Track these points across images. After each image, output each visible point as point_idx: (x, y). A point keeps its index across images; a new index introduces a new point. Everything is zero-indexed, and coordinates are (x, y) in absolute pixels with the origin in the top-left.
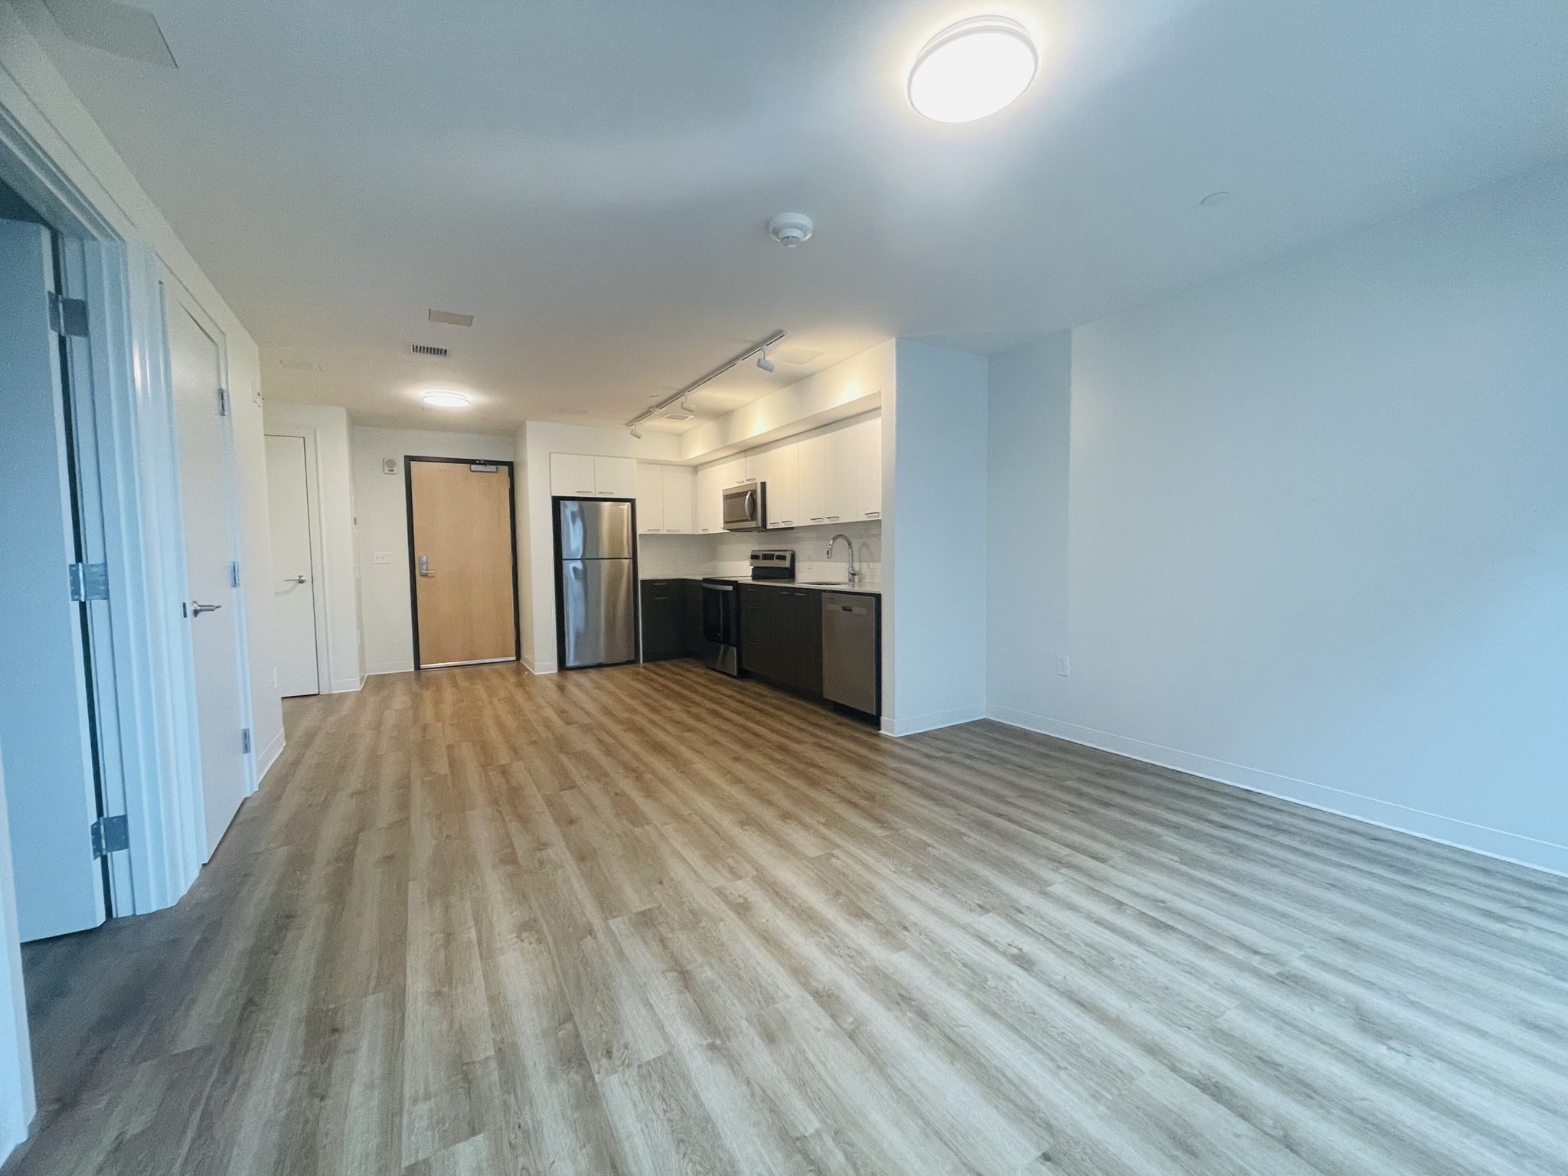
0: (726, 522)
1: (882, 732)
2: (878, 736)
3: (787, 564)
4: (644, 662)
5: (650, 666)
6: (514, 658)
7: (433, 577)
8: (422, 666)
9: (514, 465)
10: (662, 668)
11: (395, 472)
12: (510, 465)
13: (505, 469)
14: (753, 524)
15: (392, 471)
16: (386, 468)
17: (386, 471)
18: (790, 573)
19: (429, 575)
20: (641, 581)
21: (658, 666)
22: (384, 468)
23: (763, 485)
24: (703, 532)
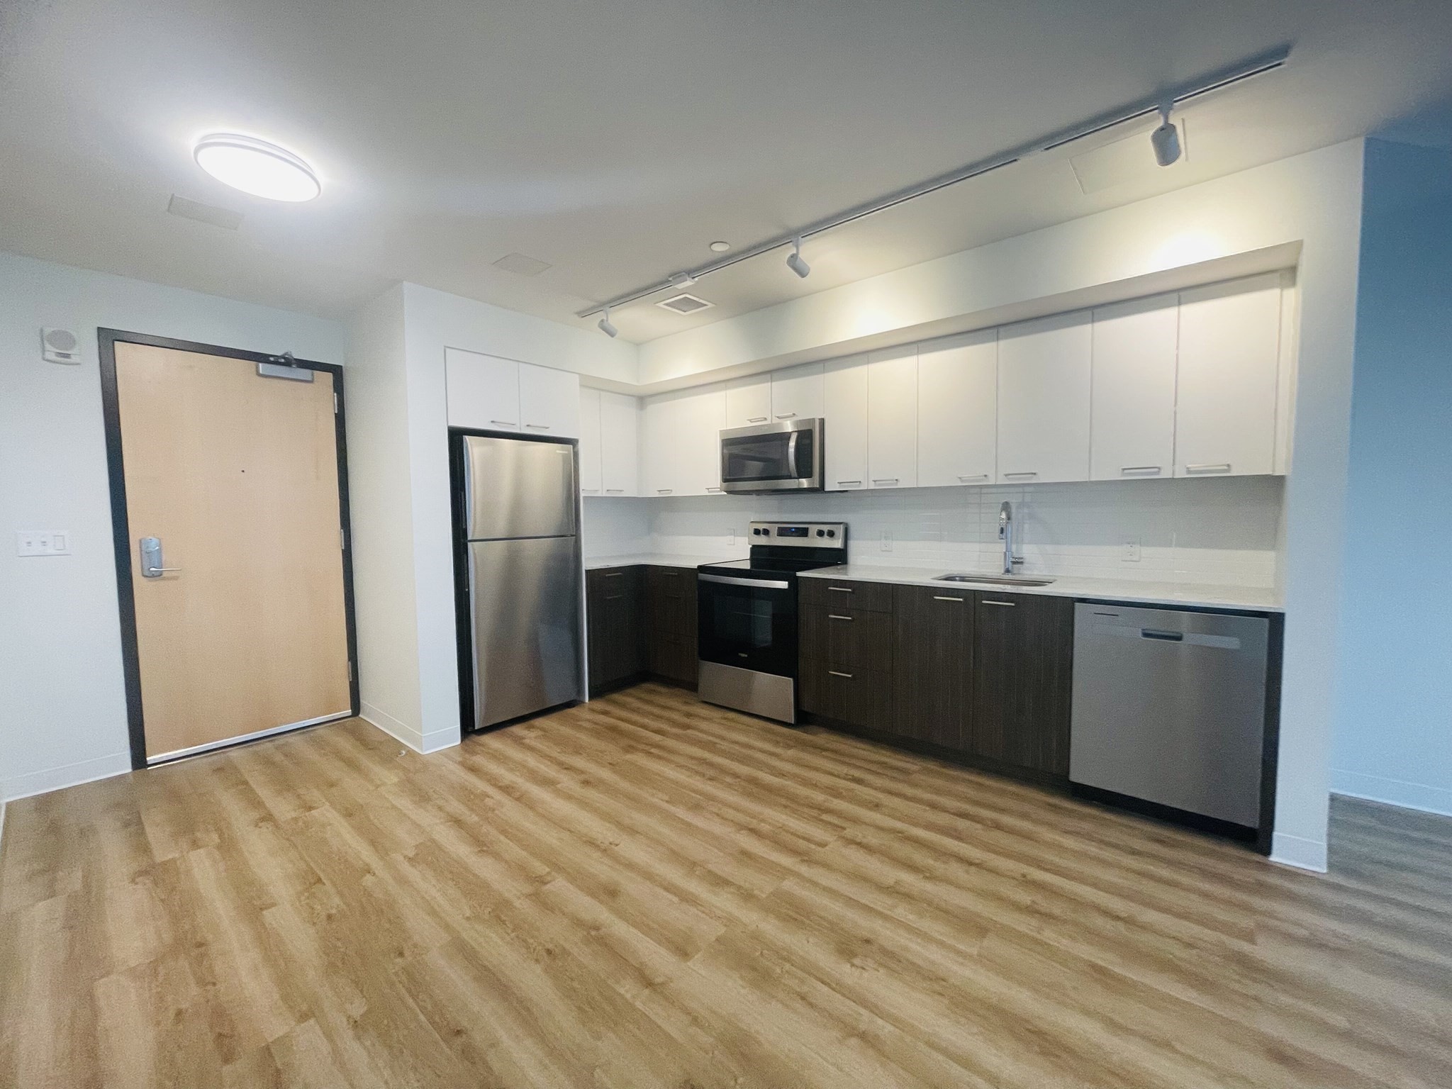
0: (725, 480)
1: (1274, 858)
2: (1269, 868)
3: (837, 543)
4: (591, 697)
5: (599, 705)
6: (349, 712)
7: (175, 578)
8: (150, 759)
9: (344, 369)
10: (623, 706)
11: (74, 359)
12: (337, 372)
13: (328, 377)
14: (805, 483)
15: (67, 356)
16: (48, 346)
17: (52, 357)
18: (839, 557)
19: (165, 575)
20: (587, 571)
21: (615, 703)
22: (44, 351)
23: (822, 421)
24: (657, 495)
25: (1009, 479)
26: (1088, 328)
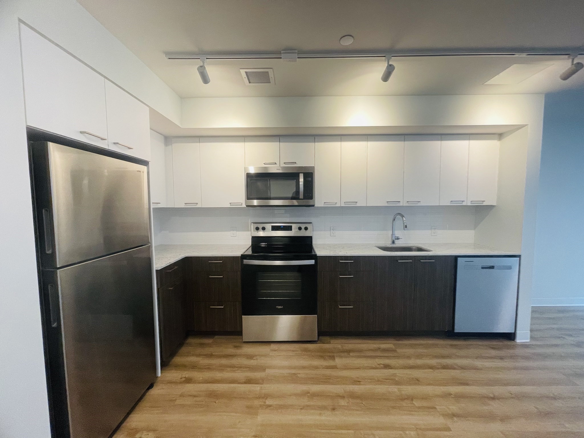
0: (248, 198)
1: (517, 341)
2: (515, 344)
20: (157, 271)
24: (183, 206)
25: (408, 204)
26: (439, 142)
